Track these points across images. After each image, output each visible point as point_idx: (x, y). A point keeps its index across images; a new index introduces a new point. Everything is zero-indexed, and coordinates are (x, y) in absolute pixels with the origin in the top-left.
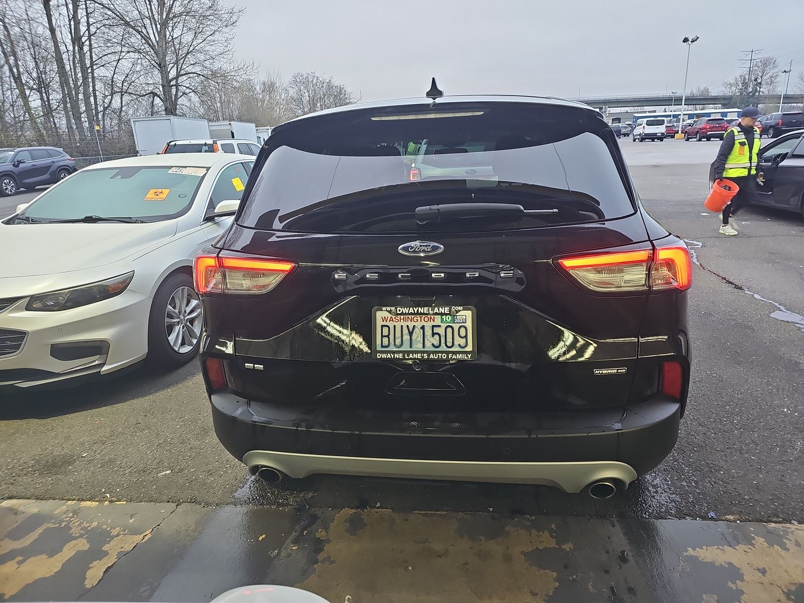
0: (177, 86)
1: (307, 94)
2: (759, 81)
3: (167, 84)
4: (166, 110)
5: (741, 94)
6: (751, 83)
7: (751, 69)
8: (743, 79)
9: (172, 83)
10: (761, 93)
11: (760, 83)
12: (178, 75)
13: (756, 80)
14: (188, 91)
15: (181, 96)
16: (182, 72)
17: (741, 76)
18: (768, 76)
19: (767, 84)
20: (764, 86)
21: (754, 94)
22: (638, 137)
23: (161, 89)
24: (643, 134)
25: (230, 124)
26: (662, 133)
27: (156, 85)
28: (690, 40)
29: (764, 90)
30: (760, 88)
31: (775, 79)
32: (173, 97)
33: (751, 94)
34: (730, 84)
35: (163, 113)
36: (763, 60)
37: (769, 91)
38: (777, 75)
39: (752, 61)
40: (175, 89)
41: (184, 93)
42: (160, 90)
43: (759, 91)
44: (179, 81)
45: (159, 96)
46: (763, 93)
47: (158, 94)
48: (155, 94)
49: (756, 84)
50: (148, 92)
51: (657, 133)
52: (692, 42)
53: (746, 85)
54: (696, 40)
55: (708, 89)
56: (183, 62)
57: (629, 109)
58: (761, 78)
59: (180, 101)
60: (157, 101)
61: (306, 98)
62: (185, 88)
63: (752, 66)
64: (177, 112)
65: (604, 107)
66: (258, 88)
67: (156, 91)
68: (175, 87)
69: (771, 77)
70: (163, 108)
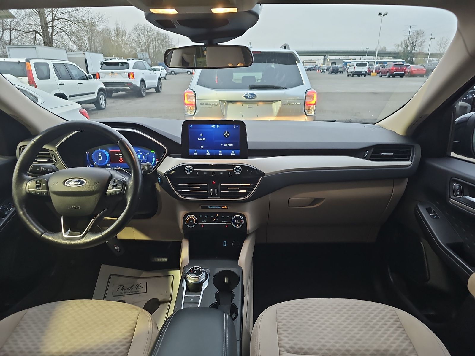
0: (52, 27)
1: (143, 38)
2: (414, 44)
3: (45, 26)
4: (44, 43)
5: (404, 51)
6: (410, 45)
7: (410, 36)
8: (405, 42)
9: (48, 25)
10: (415, 51)
11: (415, 45)
12: (53, 20)
13: (413, 43)
14: (60, 31)
15: (55, 35)
16: (56, 18)
17: (404, 40)
18: (419, 41)
19: (419, 46)
20: (417, 47)
21: (411, 52)
22: (351, 74)
23: (40, 28)
24: (354, 72)
25: (84, 53)
26: (365, 72)
27: (37, 26)
28: (383, 14)
29: (417, 49)
30: (415, 48)
31: (423, 43)
32: (50, 35)
33: (410, 52)
34: (398, 45)
35: (43, 45)
36: (417, 31)
37: (420, 50)
38: (424, 41)
39: (410, 32)
40: (51, 29)
41: (58, 32)
42: (40, 30)
43: (414, 50)
44: (54, 23)
45: (39, 33)
46: (416, 51)
47: (39, 32)
48: (36, 32)
49: (413, 46)
50: (31, 30)
51: (362, 72)
52: (383, 15)
53: (407, 46)
54: (386, 15)
55: (385, 48)
56: (57, 11)
57: (341, 57)
58: (416, 42)
59: (55, 38)
60: (38, 37)
61: (143, 41)
62: (58, 29)
63: (410, 35)
64: (53, 45)
65: (326, 55)
66: (113, 33)
67: (37, 30)
68: (51, 28)
69: (421, 42)
70: (43, 41)
